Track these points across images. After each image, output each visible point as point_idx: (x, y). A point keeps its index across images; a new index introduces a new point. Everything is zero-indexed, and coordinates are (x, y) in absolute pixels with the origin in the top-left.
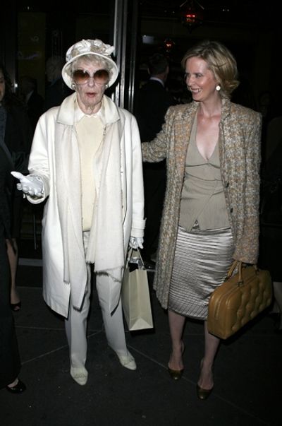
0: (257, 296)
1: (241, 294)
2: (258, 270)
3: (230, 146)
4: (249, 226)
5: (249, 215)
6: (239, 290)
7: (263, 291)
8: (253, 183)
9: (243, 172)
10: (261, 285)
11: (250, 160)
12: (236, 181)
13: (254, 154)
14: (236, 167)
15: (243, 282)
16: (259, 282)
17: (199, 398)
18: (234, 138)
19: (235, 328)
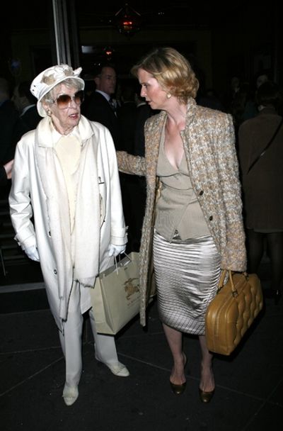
0: (251, 302)
1: (237, 304)
2: (248, 276)
3: (199, 153)
4: (233, 232)
5: (231, 221)
6: (235, 300)
7: (255, 295)
8: (232, 188)
9: (216, 178)
10: (252, 289)
11: (224, 165)
12: (211, 188)
13: (227, 158)
14: (207, 173)
15: (236, 292)
16: (250, 287)
17: (202, 401)
18: (201, 144)
19: (237, 341)
